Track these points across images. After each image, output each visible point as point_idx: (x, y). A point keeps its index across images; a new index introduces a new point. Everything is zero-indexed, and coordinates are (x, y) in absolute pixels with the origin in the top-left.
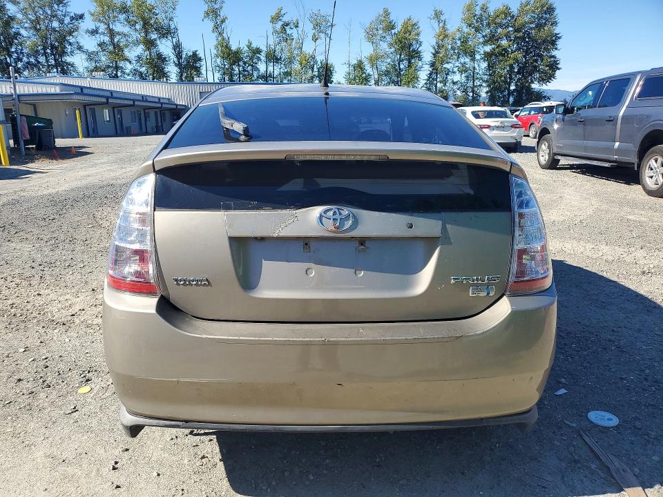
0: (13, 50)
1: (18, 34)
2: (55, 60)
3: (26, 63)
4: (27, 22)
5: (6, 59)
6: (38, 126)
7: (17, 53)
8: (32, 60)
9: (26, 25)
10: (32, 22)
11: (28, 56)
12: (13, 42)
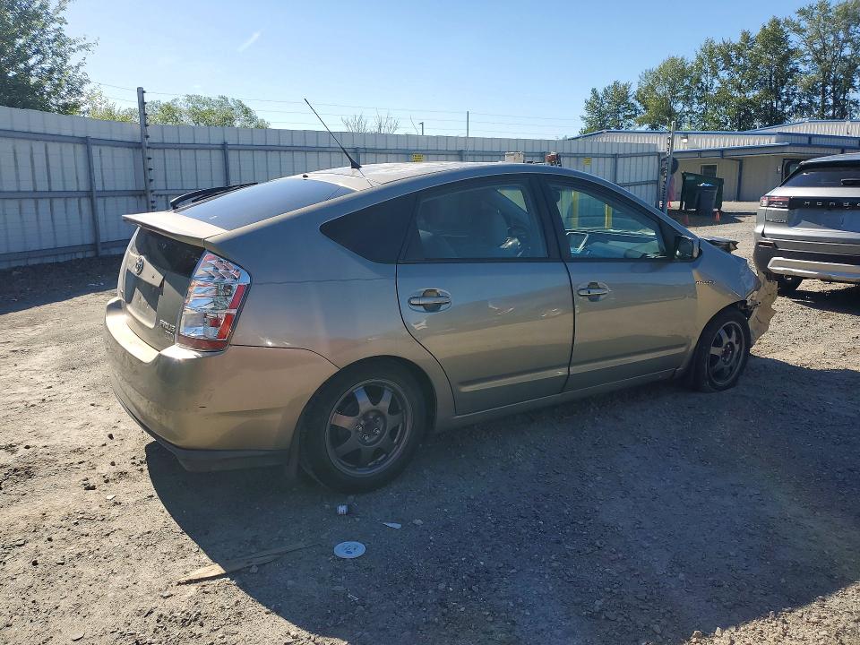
0: (784, 91)
1: (796, 70)
2: (834, 98)
3: (796, 106)
4: (809, 54)
5: (772, 103)
6: (704, 187)
7: (787, 95)
8: (805, 102)
9: (808, 58)
10: (816, 52)
11: (801, 96)
12: (786, 81)
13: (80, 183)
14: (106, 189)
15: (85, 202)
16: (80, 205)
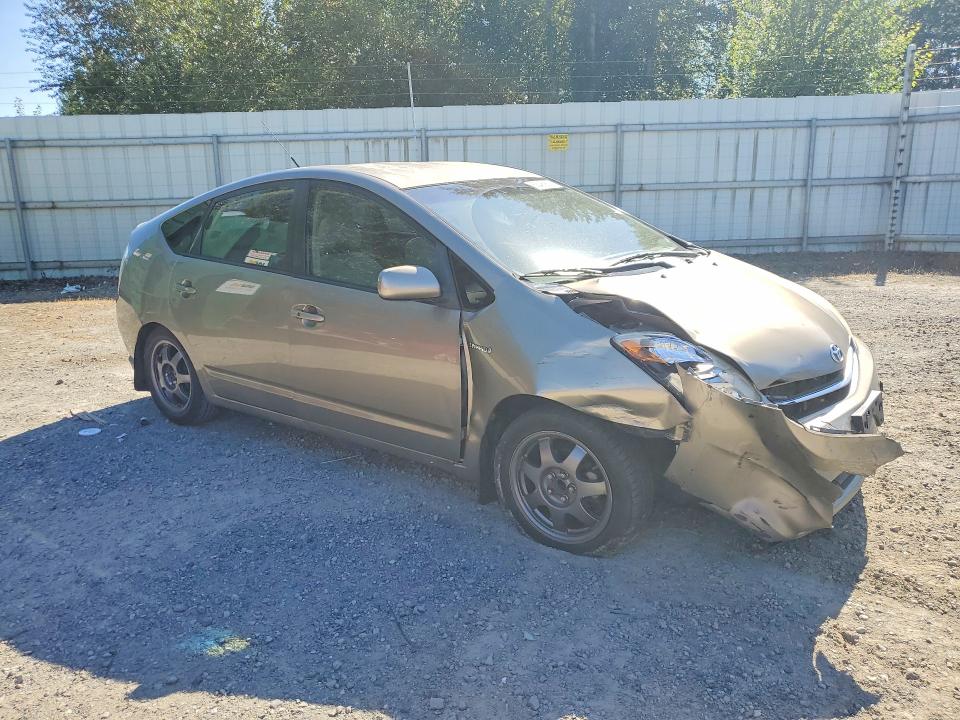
13: (795, 170)
14: (832, 176)
15: (797, 194)
16: (790, 196)
